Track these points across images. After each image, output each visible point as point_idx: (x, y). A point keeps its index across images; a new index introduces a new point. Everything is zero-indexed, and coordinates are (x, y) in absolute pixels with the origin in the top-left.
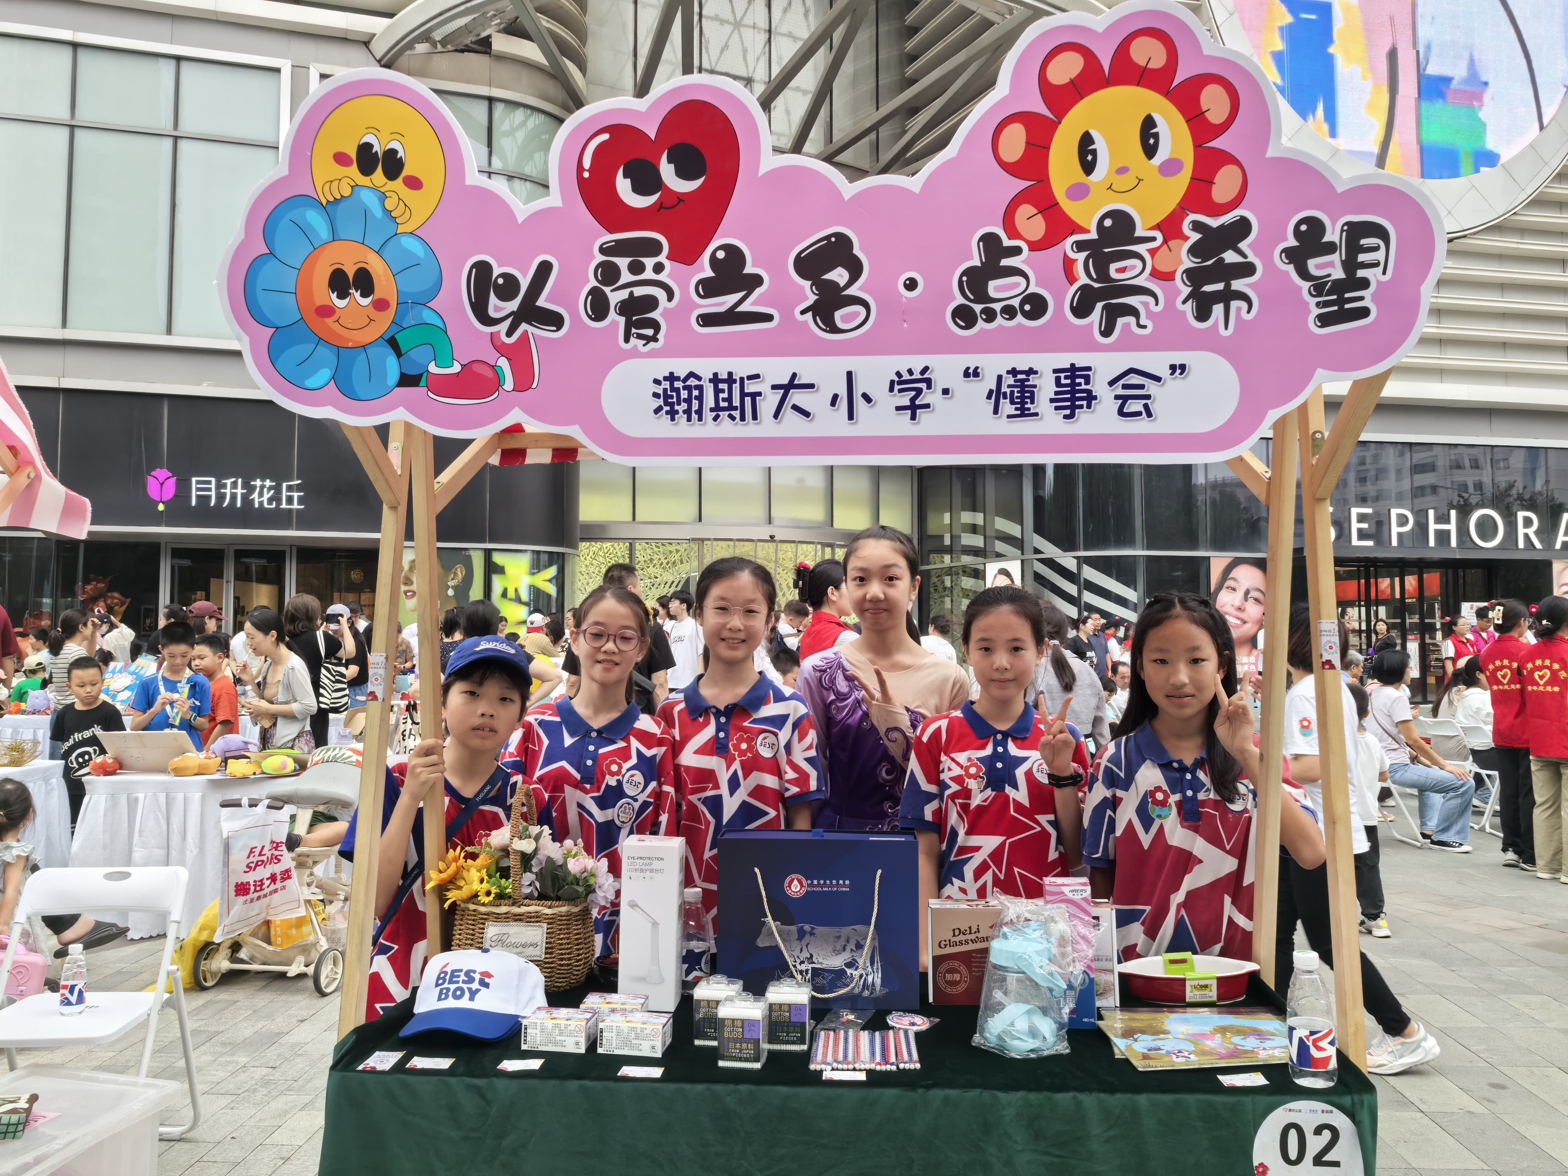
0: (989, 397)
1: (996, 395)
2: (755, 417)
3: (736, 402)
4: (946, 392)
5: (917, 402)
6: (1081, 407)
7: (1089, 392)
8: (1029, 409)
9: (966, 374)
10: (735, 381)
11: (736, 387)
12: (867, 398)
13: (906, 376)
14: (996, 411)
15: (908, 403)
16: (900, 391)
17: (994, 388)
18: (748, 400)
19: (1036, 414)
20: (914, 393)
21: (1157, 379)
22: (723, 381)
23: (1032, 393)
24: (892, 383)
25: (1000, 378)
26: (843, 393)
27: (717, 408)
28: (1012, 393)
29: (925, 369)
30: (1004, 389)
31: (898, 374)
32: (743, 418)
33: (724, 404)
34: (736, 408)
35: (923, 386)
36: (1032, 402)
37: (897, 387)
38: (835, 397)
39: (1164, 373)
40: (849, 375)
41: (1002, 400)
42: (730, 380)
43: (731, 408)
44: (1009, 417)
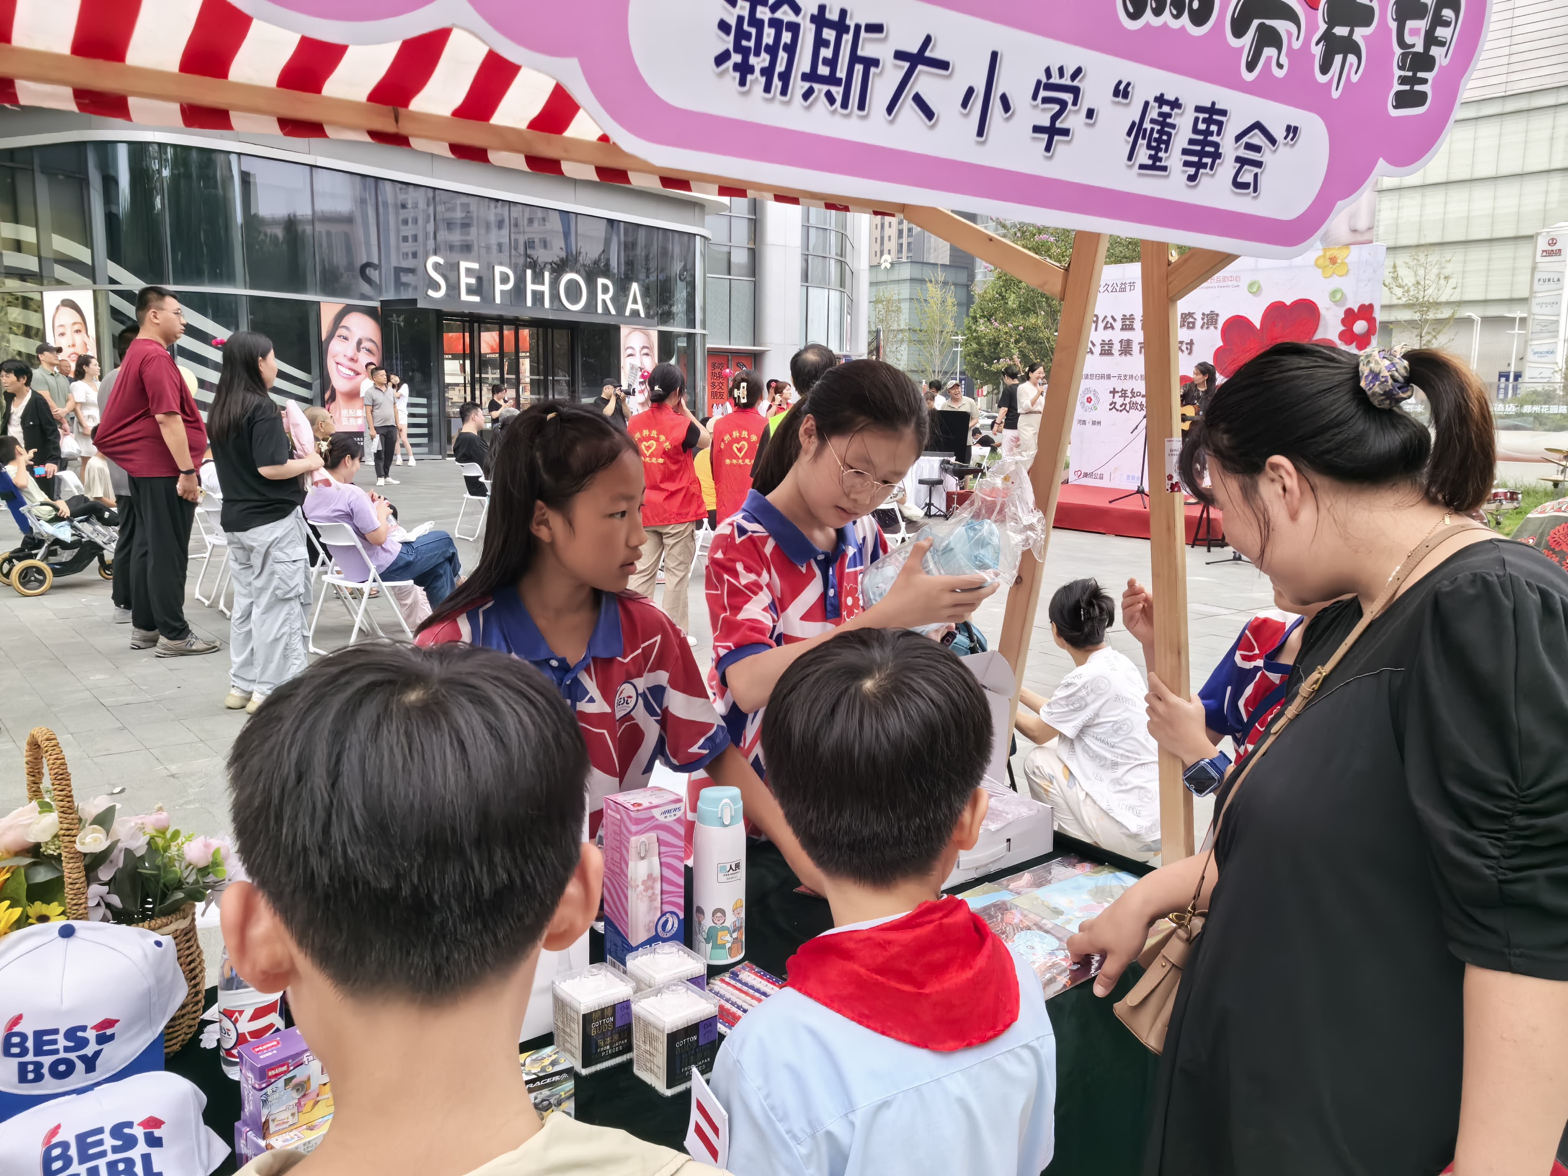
0: (1129, 134)
1: (1136, 130)
2: (861, 106)
3: (841, 73)
4: (1090, 113)
5: (1058, 125)
6: (1205, 166)
7: (1216, 145)
8: (1160, 160)
9: (1116, 93)
10: (847, 29)
11: (847, 38)
12: (1006, 106)
13: (1055, 80)
14: (1130, 158)
15: (1047, 123)
16: (1045, 100)
17: (1137, 121)
18: (859, 68)
19: (1164, 169)
20: (1057, 107)
21: (1273, 141)
22: (831, 24)
23: (1169, 135)
24: (1039, 83)
25: (1147, 104)
26: (980, 89)
27: (811, 76)
28: (1152, 130)
29: (1078, 72)
30: (1147, 125)
31: (1048, 72)
32: (845, 105)
33: (824, 70)
34: (837, 82)
35: (1068, 97)
36: (1166, 151)
37: (1042, 94)
38: (970, 91)
39: (1279, 133)
40: (994, 55)
41: (1140, 141)
42: (841, 27)
43: (832, 80)
44: (1142, 167)
